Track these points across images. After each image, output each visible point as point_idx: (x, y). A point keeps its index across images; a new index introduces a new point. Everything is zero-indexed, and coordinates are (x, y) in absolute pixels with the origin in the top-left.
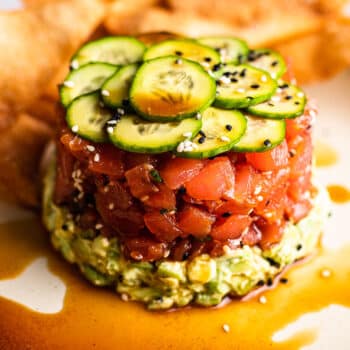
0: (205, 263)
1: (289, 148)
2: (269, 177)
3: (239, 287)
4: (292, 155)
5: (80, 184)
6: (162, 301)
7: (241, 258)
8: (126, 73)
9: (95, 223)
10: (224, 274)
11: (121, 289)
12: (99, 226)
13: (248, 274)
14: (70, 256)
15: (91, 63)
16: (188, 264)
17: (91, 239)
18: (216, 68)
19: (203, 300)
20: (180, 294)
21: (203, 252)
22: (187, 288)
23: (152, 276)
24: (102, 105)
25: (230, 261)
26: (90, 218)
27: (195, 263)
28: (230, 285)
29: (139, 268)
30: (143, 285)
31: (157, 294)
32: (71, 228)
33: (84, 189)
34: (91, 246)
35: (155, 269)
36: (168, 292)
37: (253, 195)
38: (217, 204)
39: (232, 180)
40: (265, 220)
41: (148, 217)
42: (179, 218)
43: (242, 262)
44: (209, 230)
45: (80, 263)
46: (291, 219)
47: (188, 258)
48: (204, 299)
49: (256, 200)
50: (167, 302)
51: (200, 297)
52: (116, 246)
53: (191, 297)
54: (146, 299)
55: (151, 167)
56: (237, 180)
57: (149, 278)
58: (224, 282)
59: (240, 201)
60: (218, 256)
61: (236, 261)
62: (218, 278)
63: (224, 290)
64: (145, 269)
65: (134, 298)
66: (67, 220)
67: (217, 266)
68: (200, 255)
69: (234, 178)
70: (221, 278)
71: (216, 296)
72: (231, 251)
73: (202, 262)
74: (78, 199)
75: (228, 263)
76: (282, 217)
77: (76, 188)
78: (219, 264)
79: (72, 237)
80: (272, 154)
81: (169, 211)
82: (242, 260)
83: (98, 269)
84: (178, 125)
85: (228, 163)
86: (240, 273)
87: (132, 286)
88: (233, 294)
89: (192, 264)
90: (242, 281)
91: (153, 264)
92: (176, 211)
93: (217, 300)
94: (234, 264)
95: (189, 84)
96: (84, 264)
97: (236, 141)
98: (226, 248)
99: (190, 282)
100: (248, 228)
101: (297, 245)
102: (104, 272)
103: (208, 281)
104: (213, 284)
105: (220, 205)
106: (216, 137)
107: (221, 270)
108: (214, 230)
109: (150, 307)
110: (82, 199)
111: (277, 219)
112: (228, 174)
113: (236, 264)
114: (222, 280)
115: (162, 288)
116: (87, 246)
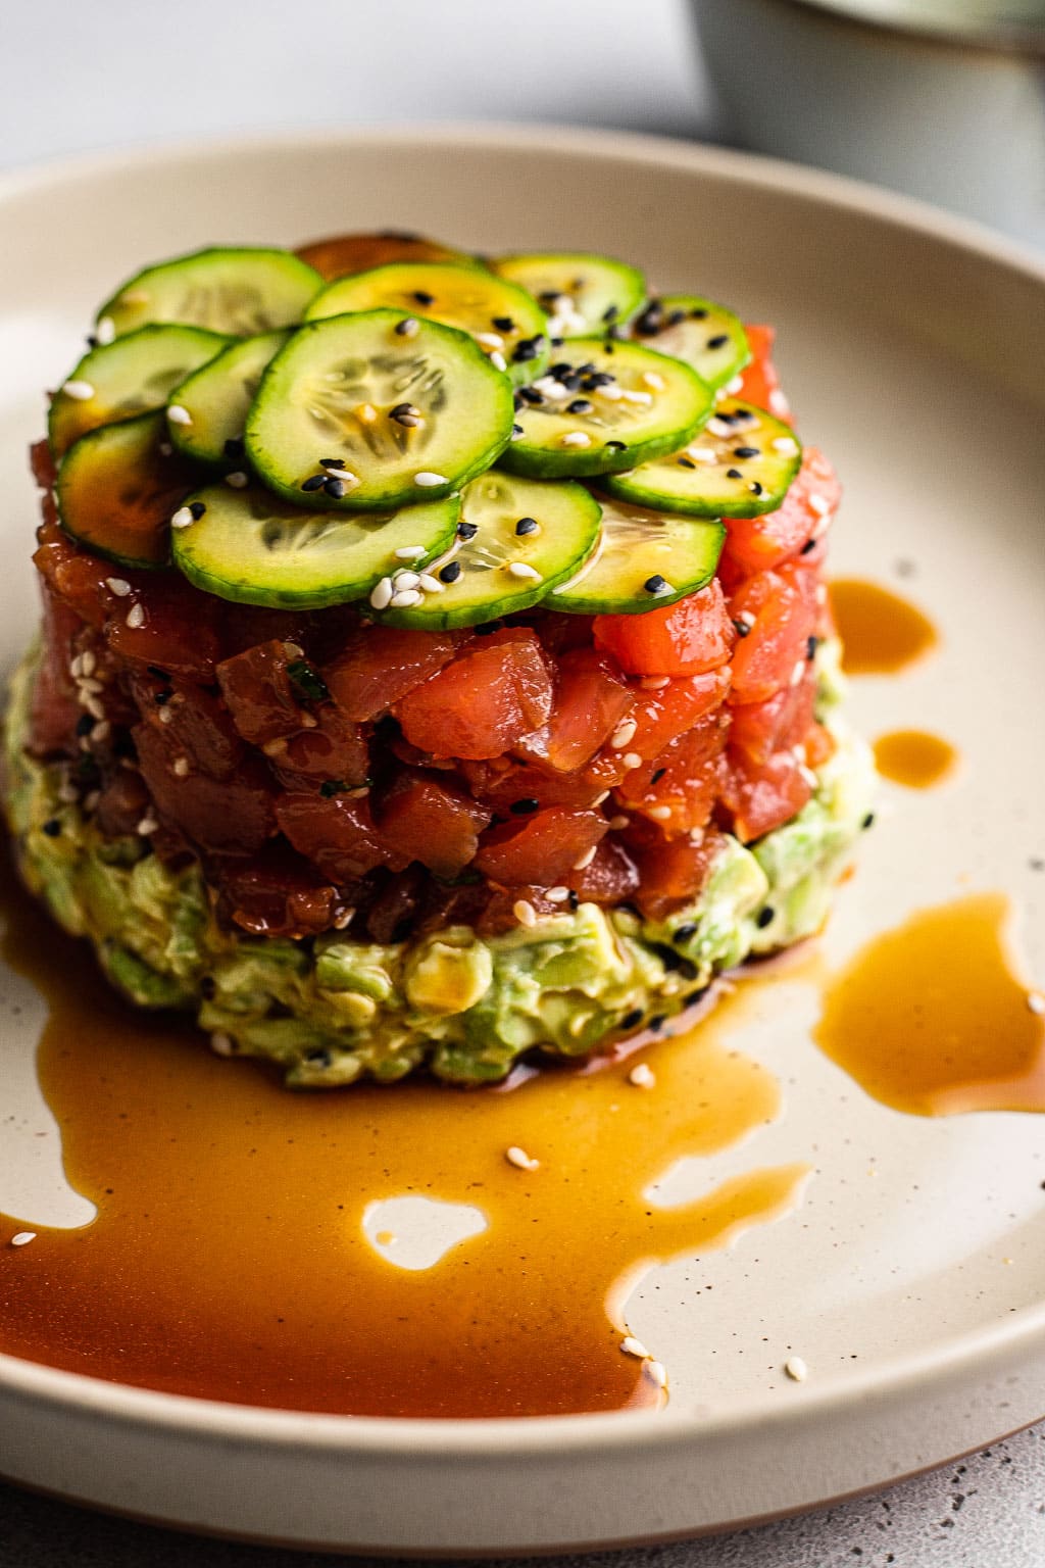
0: (457, 952)
1: (732, 610)
3: (565, 1028)
4: (741, 633)
5: (95, 696)
6: (328, 1063)
7: (568, 941)
8: (249, 359)
9: (141, 815)
10: (516, 989)
11: (210, 1018)
12: (145, 827)
13: (593, 990)
14: (69, 911)
15: (154, 328)
16: (409, 951)
17: (125, 864)
18: (523, 351)
19: (452, 1063)
20: (382, 1044)
21: (454, 920)
22: (406, 1029)
23: (299, 984)
24: (165, 450)
25: (535, 949)
26: (125, 803)
27: (427, 952)
28: (534, 1023)
29: (264, 958)
30: (276, 1012)
31: (313, 1042)
32: (71, 830)
33: (109, 713)
34: (125, 885)
35: (309, 964)
36: (347, 1038)
37: (606, 750)
39: (544, 701)
40: (651, 827)
41: (289, 801)
42: (378, 810)
43: (573, 954)
44: (470, 851)
45: (98, 938)
46: (739, 827)
47: (408, 936)
48: (455, 1062)
49: (619, 766)
50: (345, 1066)
51: (445, 1056)
52: (194, 890)
53: (417, 1054)
54: (280, 1055)
55: (295, 651)
56: (558, 701)
58: (516, 1012)
59: (563, 763)
60: (499, 933)
61: (556, 950)
62: (494, 1000)
63: (517, 1037)
65: (244, 1050)
66: (62, 805)
67: (497, 963)
68: (444, 927)
69: (549, 694)
70: (507, 999)
71: (489, 1055)
72: (536, 918)
73: (446, 950)
74: (91, 743)
75: (529, 955)
76: (707, 820)
77: (85, 709)
78: (503, 959)
79: (74, 857)
80: (669, 626)
81: (348, 787)
82: (573, 949)
83: (145, 957)
84: (385, 523)
85: (531, 648)
86: (567, 988)
87: (243, 1014)
88: (547, 1048)
89: (419, 955)
90: (574, 1013)
91: (307, 948)
92: (371, 788)
93: (496, 1066)
94: (546, 961)
95: (431, 398)
96: (109, 941)
97: (558, 578)
98: (525, 912)
99: (408, 1008)
100: (594, 849)
101: (758, 911)
102: (163, 965)
103: (464, 1009)
104: (481, 1017)
105: (504, 776)
106: (497, 564)
107: (508, 975)
108: (488, 852)
109: (292, 1078)
110: (104, 741)
111: (692, 826)
112: (531, 681)
113: (554, 958)
114: (510, 1007)
115: (331, 1025)
116: (114, 886)
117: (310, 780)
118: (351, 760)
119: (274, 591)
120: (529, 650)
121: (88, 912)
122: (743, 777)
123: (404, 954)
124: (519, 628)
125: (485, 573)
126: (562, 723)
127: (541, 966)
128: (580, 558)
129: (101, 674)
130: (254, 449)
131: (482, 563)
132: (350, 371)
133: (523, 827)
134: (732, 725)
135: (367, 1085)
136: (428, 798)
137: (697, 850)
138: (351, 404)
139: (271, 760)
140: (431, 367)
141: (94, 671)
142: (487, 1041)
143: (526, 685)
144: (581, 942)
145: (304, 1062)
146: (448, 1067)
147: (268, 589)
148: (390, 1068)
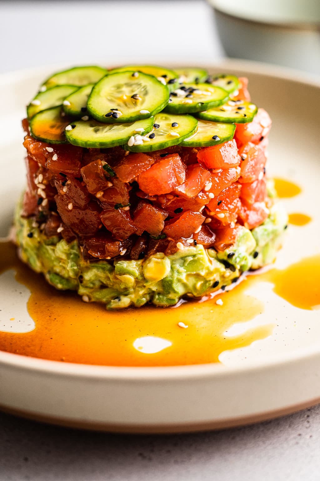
0: (159, 260)
1: (239, 153)
2: (220, 175)
3: (194, 287)
4: (243, 160)
5: (43, 190)
6: (120, 300)
7: (194, 256)
8: (86, 91)
9: (58, 227)
10: (178, 272)
11: (82, 291)
12: (60, 230)
13: (203, 273)
14: (37, 266)
15: (58, 86)
16: (144, 261)
17: (54, 244)
18: (171, 82)
19: (159, 299)
20: (137, 292)
21: (158, 251)
22: (143, 287)
23: (109, 275)
24: (63, 114)
25: (184, 259)
26: (53, 225)
27: (150, 260)
28: (185, 285)
29: (98, 268)
30: (103, 287)
31: (115, 294)
33: (48, 196)
34: (54, 250)
35: (113, 268)
36: (125, 292)
37: (203, 191)
38: (169, 200)
39: (183, 176)
40: (218, 221)
41: (105, 213)
42: (133, 214)
43: (196, 261)
44: (162, 226)
45: (45, 271)
46: (246, 224)
47: (143, 256)
49: (207, 196)
50: (125, 301)
51: (157, 297)
52: (75, 248)
53: (148, 297)
54: (104, 300)
55: (104, 163)
56: (188, 175)
57: (108, 279)
58: (179, 280)
59: (190, 195)
60: (172, 254)
61: (190, 259)
62: (172, 276)
63: (180, 290)
64: (104, 269)
65: (93, 300)
66: (33, 228)
67: (172, 264)
68: (155, 253)
69: (184, 174)
70: (176, 275)
71: (171, 296)
72: (184, 248)
73: (156, 260)
74: (43, 207)
75: (182, 261)
76: (236, 221)
77: (40, 196)
78: (174, 262)
79: (37, 245)
80: (221, 150)
81: (123, 206)
82: (196, 258)
83: (61, 274)
84: (131, 125)
85: (178, 158)
86: (195, 273)
87: (92, 288)
88: (189, 295)
89: (147, 262)
90: (197, 281)
91: (111, 263)
92: (130, 207)
93: (174, 300)
94: (188, 263)
95: (144, 92)
96: (49, 272)
97: (185, 136)
98: (180, 245)
99: (145, 280)
100: (201, 227)
101: (253, 253)
102: (66, 276)
103: (162, 279)
104: (168, 282)
105: (172, 201)
106: (166, 133)
107: (176, 267)
108: (168, 227)
109: (108, 306)
110: (46, 206)
111: (231, 221)
112: (179, 169)
113: (190, 262)
114: (177, 278)
115: (120, 288)
116: (50, 252)
117: (111, 205)
118: (124, 199)
119: (98, 142)
120: (178, 159)
121: (43, 264)
122: (246, 208)
123: (143, 263)
124: (174, 154)
125: (163, 136)
126: (189, 183)
127: (186, 265)
128: (192, 131)
129: (45, 182)
130: (90, 107)
131: (162, 134)
132: (118, 87)
133: (179, 218)
134: (242, 188)
135: (133, 307)
136: (148, 208)
137: (233, 229)
138: (119, 95)
139: (98, 199)
140: (143, 85)
141: (43, 180)
142: (170, 291)
143: (177, 170)
144: (199, 256)
145: (112, 301)
146: (158, 301)
147: (96, 142)
148: (140, 302)
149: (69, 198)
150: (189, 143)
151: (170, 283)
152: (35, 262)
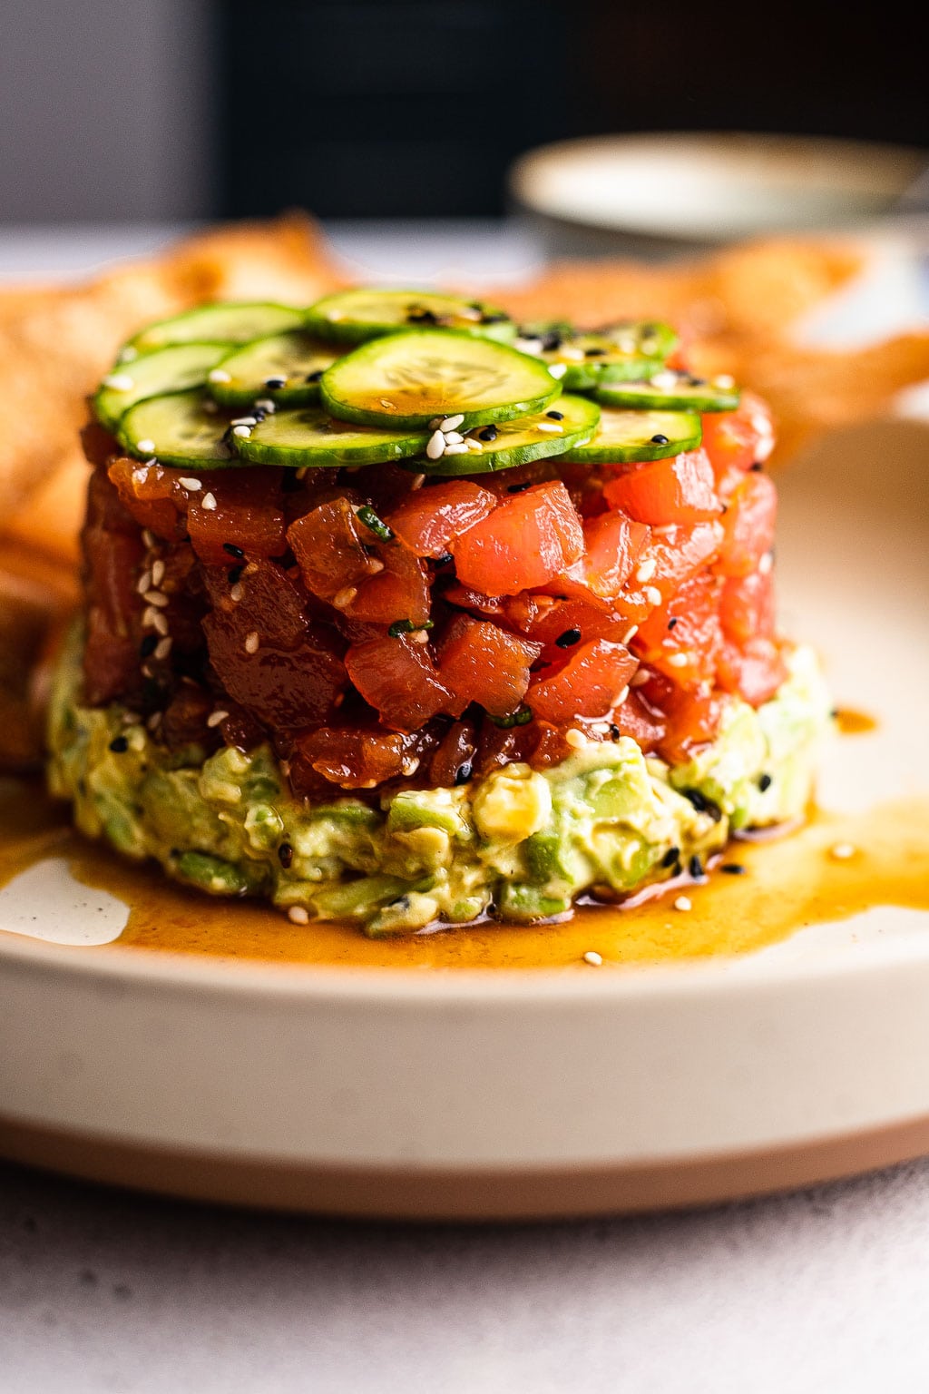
0: (519, 784)
2: (672, 540)
3: (617, 863)
5: (160, 610)
6: (407, 905)
7: (615, 768)
9: (209, 712)
10: (574, 815)
11: (288, 893)
12: (215, 719)
13: (636, 821)
14: (134, 840)
15: (173, 345)
16: (474, 790)
17: (195, 765)
19: (519, 900)
20: (457, 880)
21: (512, 759)
22: (476, 862)
23: (369, 838)
25: (585, 777)
26: (191, 710)
27: (491, 786)
28: (590, 859)
29: (336, 819)
30: (349, 875)
31: (388, 892)
32: (138, 742)
33: (172, 629)
34: (193, 783)
35: (381, 819)
36: (423, 880)
37: (631, 584)
38: (542, 609)
39: (577, 537)
40: (669, 681)
41: (357, 652)
43: (620, 781)
44: (523, 686)
45: (163, 853)
46: (738, 692)
47: (470, 780)
48: (521, 899)
49: (646, 598)
50: (422, 908)
51: (512, 893)
52: (266, 766)
53: (487, 895)
54: (360, 911)
56: (588, 539)
57: (365, 850)
58: (577, 842)
59: (605, 589)
60: (555, 764)
61: (604, 776)
62: (557, 827)
63: (577, 872)
64: (353, 821)
65: (323, 915)
66: (125, 726)
67: (554, 793)
68: (502, 768)
69: (580, 533)
70: (567, 820)
71: (553, 888)
72: (587, 744)
73: (510, 782)
74: (156, 665)
75: (583, 784)
76: (712, 681)
77: (152, 628)
78: (559, 789)
79: (139, 776)
80: (674, 468)
81: (412, 627)
82: (621, 774)
83: (215, 852)
85: (562, 491)
86: (615, 820)
87: (319, 883)
88: (598, 889)
89: (484, 790)
90: (623, 845)
92: (429, 632)
93: (557, 901)
94: (598, 789)
96: (177, 853)
97: (580, 435)
98: (575, 737)
99: (480, 838)
100: (626, 691)
101: (758, 778)
103: (531, 834)
104: (545, 846)
105: (549, 609)
107: (566, 802)
108: (538, 688)
109: (376, 927)
110: (165, 660)
111: (701, 679)
112: (566, 520)
113: (603, 786)
114: (570, 835)
115: (405, 870)
116: (182, 789)
117: (378, 626)
118: (417, 605)
119: (340, 450)
121: (153, 831)
122: (734, 649)
123: (469, 794)
126: (594, 560)
127: (593, 795)
129: (170, 583)
133: (566, 663)
134: (726, 586)
136: (485, 632)
137: (706, 701)
139: (338, 614)
141: (162, 581)
142: (550, 872)
143: (561, 523)
144: (626, 768)
145: (385, 909)
146: (516, 906)
147: (334, 451)
148: (463, 909)
149: (248, 616)
150: (592, 453)
151: (550, 848)
152: (127, 830)
